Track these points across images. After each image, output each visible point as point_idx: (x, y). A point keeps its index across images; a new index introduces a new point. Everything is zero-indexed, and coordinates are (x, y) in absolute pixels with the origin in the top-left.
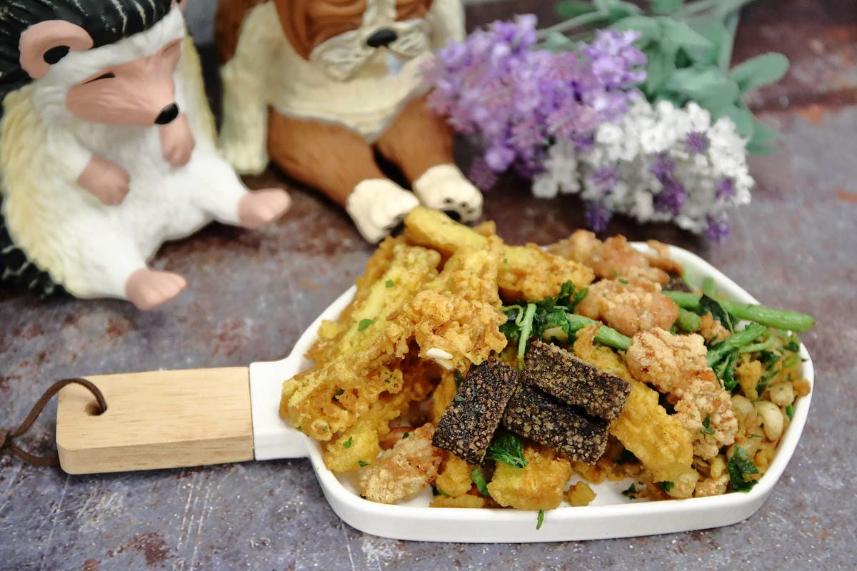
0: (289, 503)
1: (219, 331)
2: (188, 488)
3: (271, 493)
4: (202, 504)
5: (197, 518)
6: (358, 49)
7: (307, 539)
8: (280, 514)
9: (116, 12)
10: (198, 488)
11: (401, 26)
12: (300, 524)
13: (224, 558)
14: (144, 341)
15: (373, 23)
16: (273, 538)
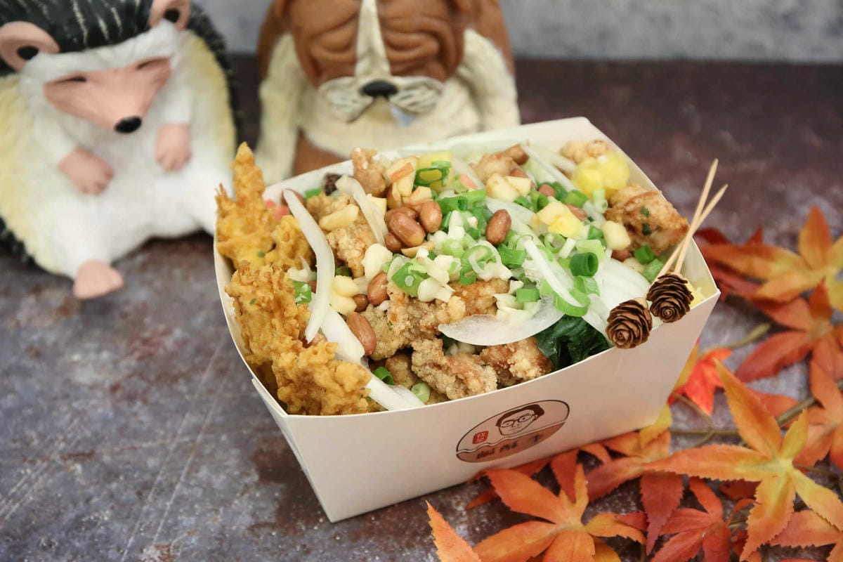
0: (97, 515)
1: (147, 334)
2: (26, 473)
3: (88, 501)
4: (26, 492)
5: (14, 503)
6: (354, 94)
7: (88, 554)
8: (82, 522)
9: (77, 25)
10: (34, 476)
11: (399, 81)
12: (92, 538)
13: (10, 548)
14: (81, 327)
15: (367, 73)
16: (61, 542)
